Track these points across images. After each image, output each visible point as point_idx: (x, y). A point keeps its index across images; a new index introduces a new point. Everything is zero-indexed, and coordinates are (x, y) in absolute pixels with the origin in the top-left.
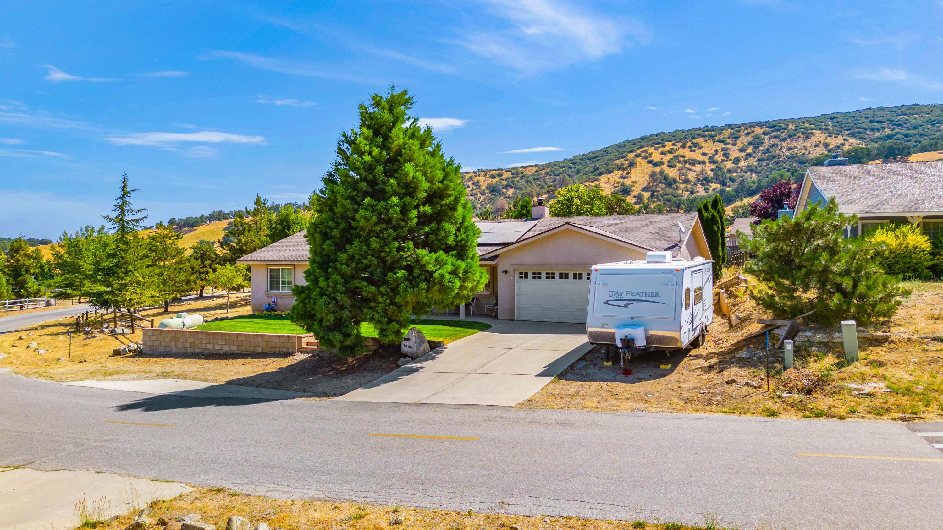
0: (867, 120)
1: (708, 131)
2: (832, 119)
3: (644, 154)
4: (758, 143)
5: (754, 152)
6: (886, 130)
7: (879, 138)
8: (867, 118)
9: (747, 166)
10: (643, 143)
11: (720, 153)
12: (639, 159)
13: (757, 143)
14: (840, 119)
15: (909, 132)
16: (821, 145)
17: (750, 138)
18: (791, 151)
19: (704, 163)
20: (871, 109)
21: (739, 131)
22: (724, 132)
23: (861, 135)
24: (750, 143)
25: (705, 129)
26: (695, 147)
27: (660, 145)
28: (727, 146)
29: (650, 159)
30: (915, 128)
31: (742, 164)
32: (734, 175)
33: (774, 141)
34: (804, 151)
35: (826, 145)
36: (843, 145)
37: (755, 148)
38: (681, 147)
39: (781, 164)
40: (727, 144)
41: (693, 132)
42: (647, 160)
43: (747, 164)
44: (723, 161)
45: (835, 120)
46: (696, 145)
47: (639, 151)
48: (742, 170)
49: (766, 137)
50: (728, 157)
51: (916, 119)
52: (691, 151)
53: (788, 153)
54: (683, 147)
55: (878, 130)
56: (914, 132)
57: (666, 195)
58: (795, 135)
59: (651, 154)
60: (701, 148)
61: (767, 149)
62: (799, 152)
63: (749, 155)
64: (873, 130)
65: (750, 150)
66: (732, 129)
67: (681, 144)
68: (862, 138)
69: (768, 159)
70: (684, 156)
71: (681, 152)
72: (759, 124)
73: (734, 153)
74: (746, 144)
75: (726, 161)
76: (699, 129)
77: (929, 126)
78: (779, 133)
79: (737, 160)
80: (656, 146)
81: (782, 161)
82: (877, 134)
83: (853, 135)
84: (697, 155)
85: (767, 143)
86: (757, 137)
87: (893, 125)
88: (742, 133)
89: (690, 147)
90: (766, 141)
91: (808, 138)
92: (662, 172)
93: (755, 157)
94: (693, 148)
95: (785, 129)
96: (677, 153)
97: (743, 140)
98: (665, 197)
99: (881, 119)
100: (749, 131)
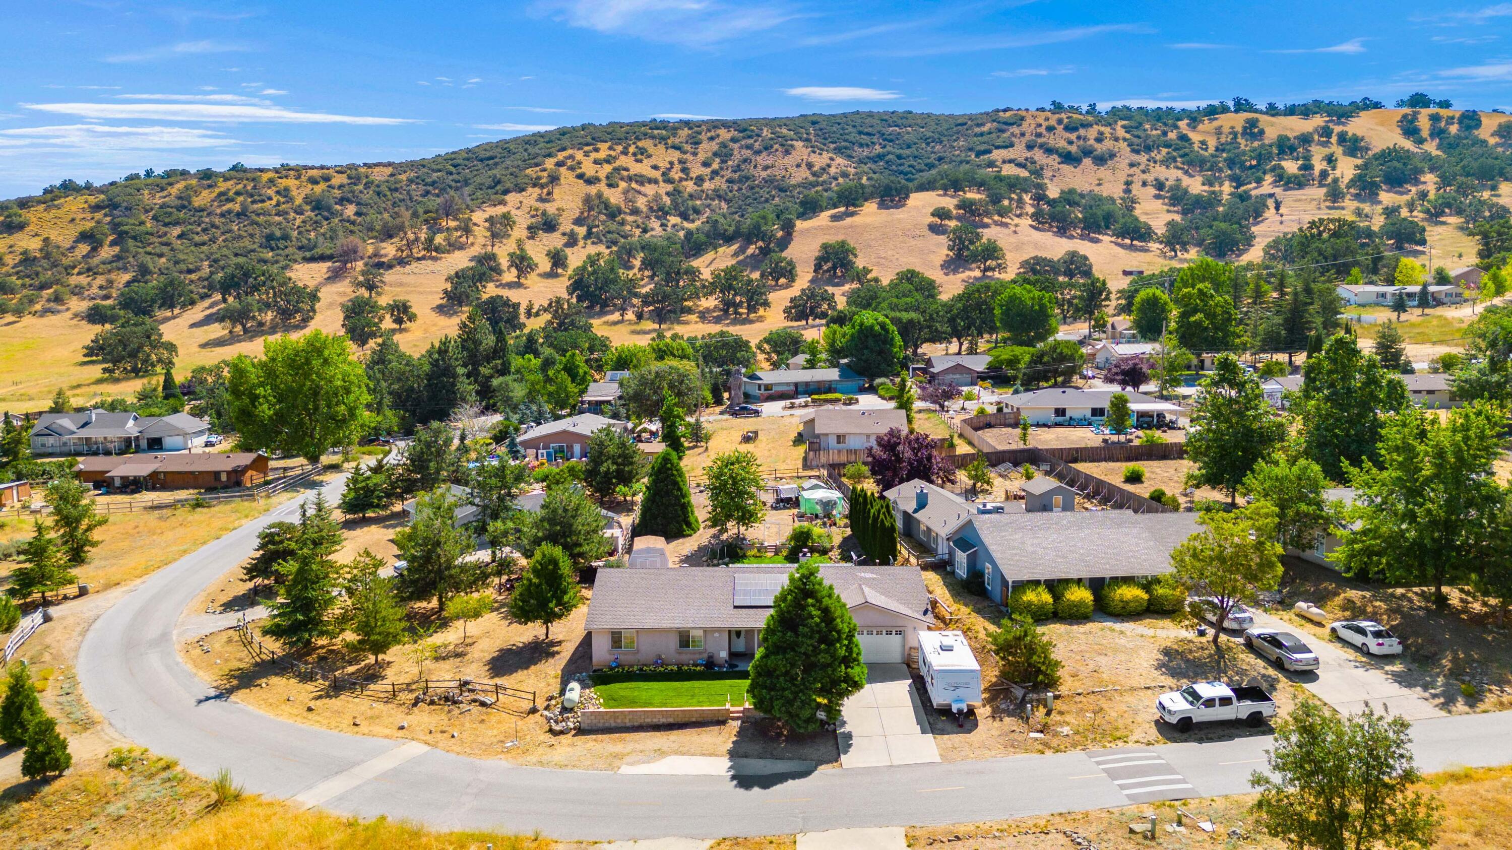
0: (854, 130)
1: (657, 128)
2: (814, 123)
3: (569, 162)
4: (726, 155)
5: (722, 169)
6: (877, 147)
7: (869, 158)
8: (854, 126)
9: (714, 190)
10: (565, 141)
11: (677, 167)
12: (563, 170)
13: (723, 154)
14: (823, 125)
15: (901, 151)
16: (804, 165)
17: (714, 146)
18: (769, 171)
19: (656, 182)
20: (858, 113)
21: (700, 133)
22: (680, 132)
23: (849, 152)
24: (715, 154)
25: (652, 125)
26: (642, 154)
27: (591, 148)
28: (685, 156)
29: (579, 171)
30: (909, 147)
31: (707, 185)
32: (698, 202)
33: (747, 153)
34: (784, 173)
35: (810, 166)
36: (829, 166)
37: (723, 162)
38: (622, 153)
39: (757, 189)
40: (685, 153)
41: (636, 129)
42: (575, 174)
43: (713, 187)
44: (681, 180)
45: (817, 126)
46: (642, 151)
47: (561, 156)
48: (707, 195)
49: (736, 146)
50: (687, 175)
51: (908, 133)
52: (637, 161)
53: (764, 174)
54: (625, 153)
55: (867, 145)
56: (907, 152)
57: (609, 232)
58: (772, 147)
59: (579, 163)
60: (650, 156)
61: (738, 166)
62: (778, 173)
63: (715, 173)
64: (861, 145)
65: (716, 165)
66: (690, 129)
67: (620, 148)
68: (850, 157)
69: (740, 181)
70: (627, 170)
71: (623, 161)
72: (726, 125)
73: (697, 170)
74: (710, 154)
75: (686, 180)
76: (644, 124)
77: (924, 145)
78: (751, 141)
79: (700, 180)
80: (586, 148)
81: (758, 186)
82: (866, 152)
83: (839, 151)
84: (643, 169)
85: (737, 156)
86: (724, 145)
87: (884, 140)
88: (703, 137)
89: (634, 154)
90: (736, 152)
91: (787, 152)
92: (600, 195)
93: (723, 177)
94: (639, 157)
95: (758, 136)
96: (618, 163)
97: (706, 149)
98: (609, 236)
99: (870, 130)
100: (713, 134)
